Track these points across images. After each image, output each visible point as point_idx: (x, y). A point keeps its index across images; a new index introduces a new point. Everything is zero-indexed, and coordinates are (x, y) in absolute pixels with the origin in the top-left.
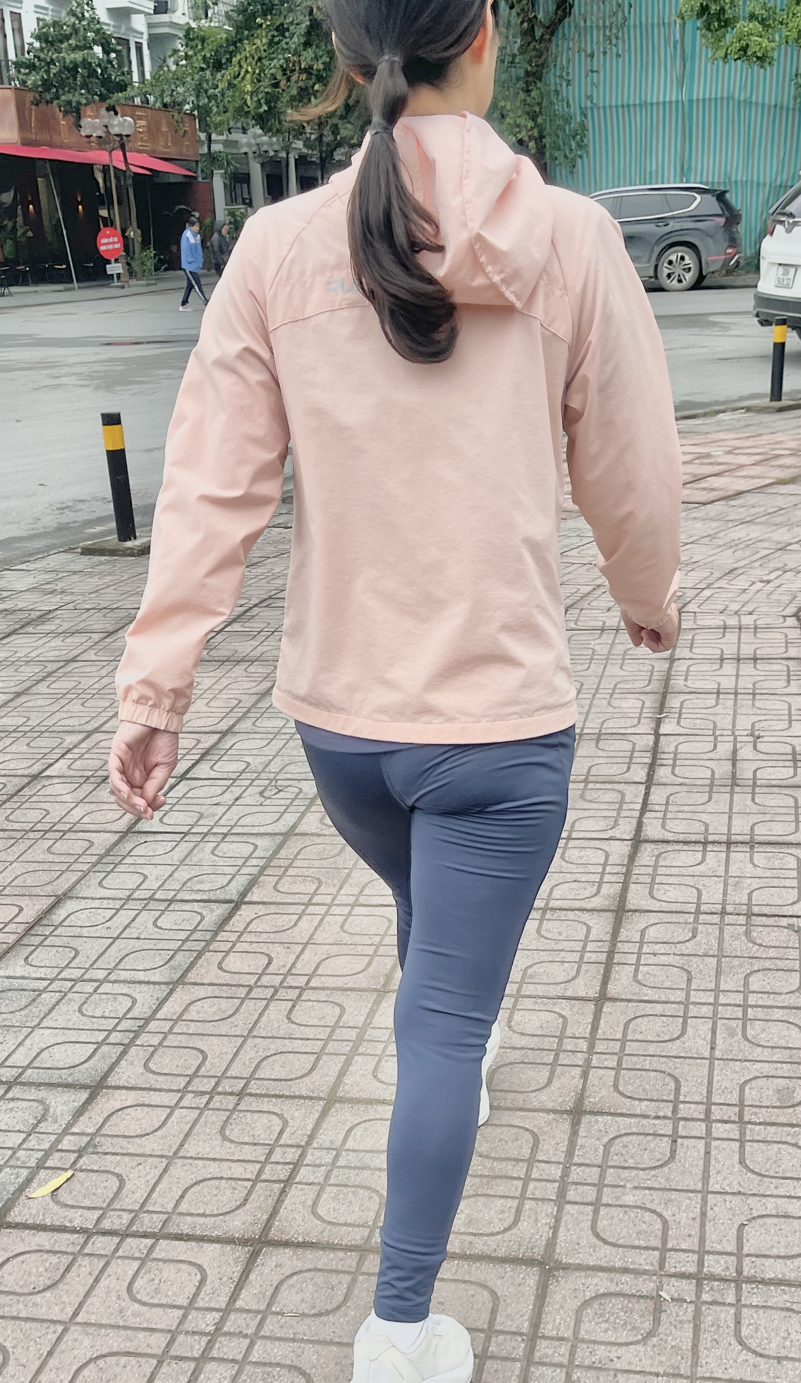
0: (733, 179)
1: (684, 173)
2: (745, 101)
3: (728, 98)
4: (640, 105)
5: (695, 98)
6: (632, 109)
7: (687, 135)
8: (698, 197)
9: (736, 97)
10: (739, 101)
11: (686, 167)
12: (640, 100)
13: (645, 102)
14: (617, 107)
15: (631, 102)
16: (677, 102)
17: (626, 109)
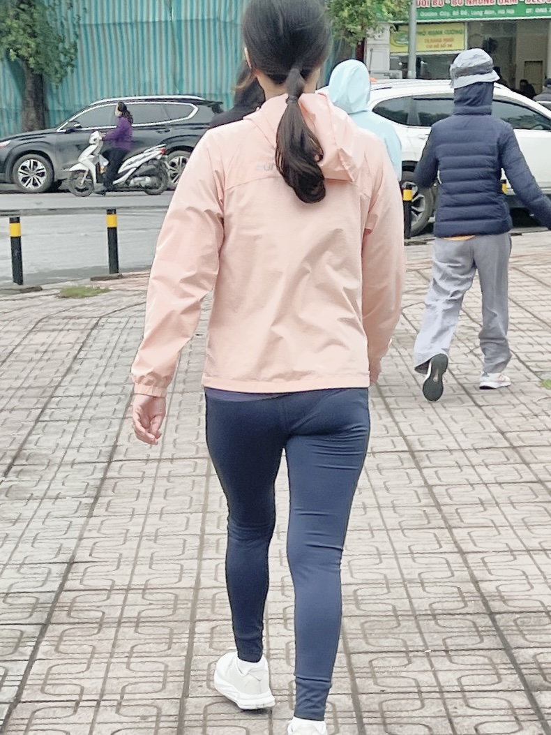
0: (224, 92)
1: (177, 84)
2: (231, 22)
3: (214, 20)
4: (131, 24)
5: (183, 18)
6: (123, 26)
7: (177, 50)
8: (196, 109)
9: (222, 19)
10: (225, 23)
11: (178, 78)
12: (131, 18)
13: (136, 22)
14: (109, 25)
15: (123, 21)
16: (166, 22)
17: (118, 28)
